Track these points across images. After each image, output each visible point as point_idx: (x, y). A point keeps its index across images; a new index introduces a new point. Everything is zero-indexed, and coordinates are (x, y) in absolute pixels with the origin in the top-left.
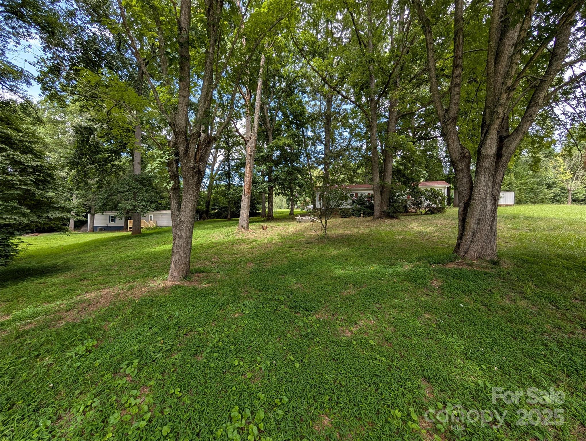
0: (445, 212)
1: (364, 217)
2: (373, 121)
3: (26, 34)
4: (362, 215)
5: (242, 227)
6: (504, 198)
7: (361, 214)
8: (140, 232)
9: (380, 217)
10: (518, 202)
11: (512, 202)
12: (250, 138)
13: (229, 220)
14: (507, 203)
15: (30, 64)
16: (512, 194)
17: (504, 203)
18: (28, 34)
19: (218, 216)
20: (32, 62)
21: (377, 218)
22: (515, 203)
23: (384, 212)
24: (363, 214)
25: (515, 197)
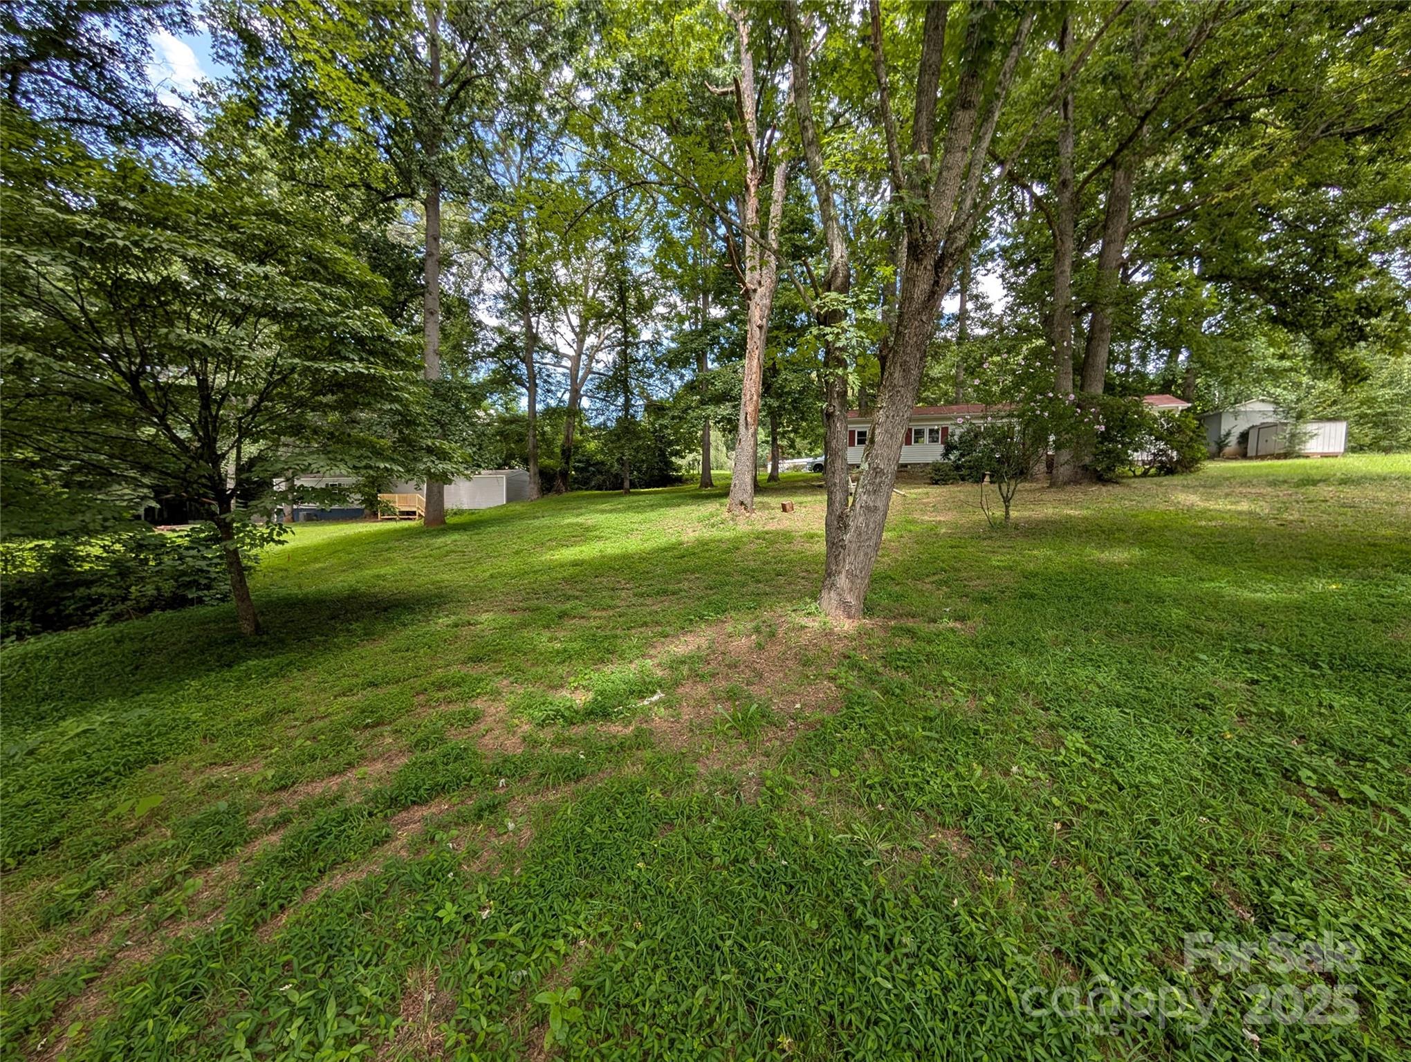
0: (1198, 469)
1: (991, 482)
2: (1065, 237)
3: (177, 19)
4: (987, 479)
5: (742, 503)
6: (1321, 438)
7: (984, 475)
8: (444, 522)
9: (1074, 481)
10: (1355, 447)
11: (1339, 446)
12: (760, 283)
13: (628, 493)
14: (1326, 450)
15: (183, 98)
16: (1341, 428)
17: (1320, 450)
18: (183, 20)
19: (584, 484)
20: (187, 95)
21: (1066, 483)
22: (1346, 450)
23: (1085, 468)
24: (991, 476)
25: (1349, 434)
